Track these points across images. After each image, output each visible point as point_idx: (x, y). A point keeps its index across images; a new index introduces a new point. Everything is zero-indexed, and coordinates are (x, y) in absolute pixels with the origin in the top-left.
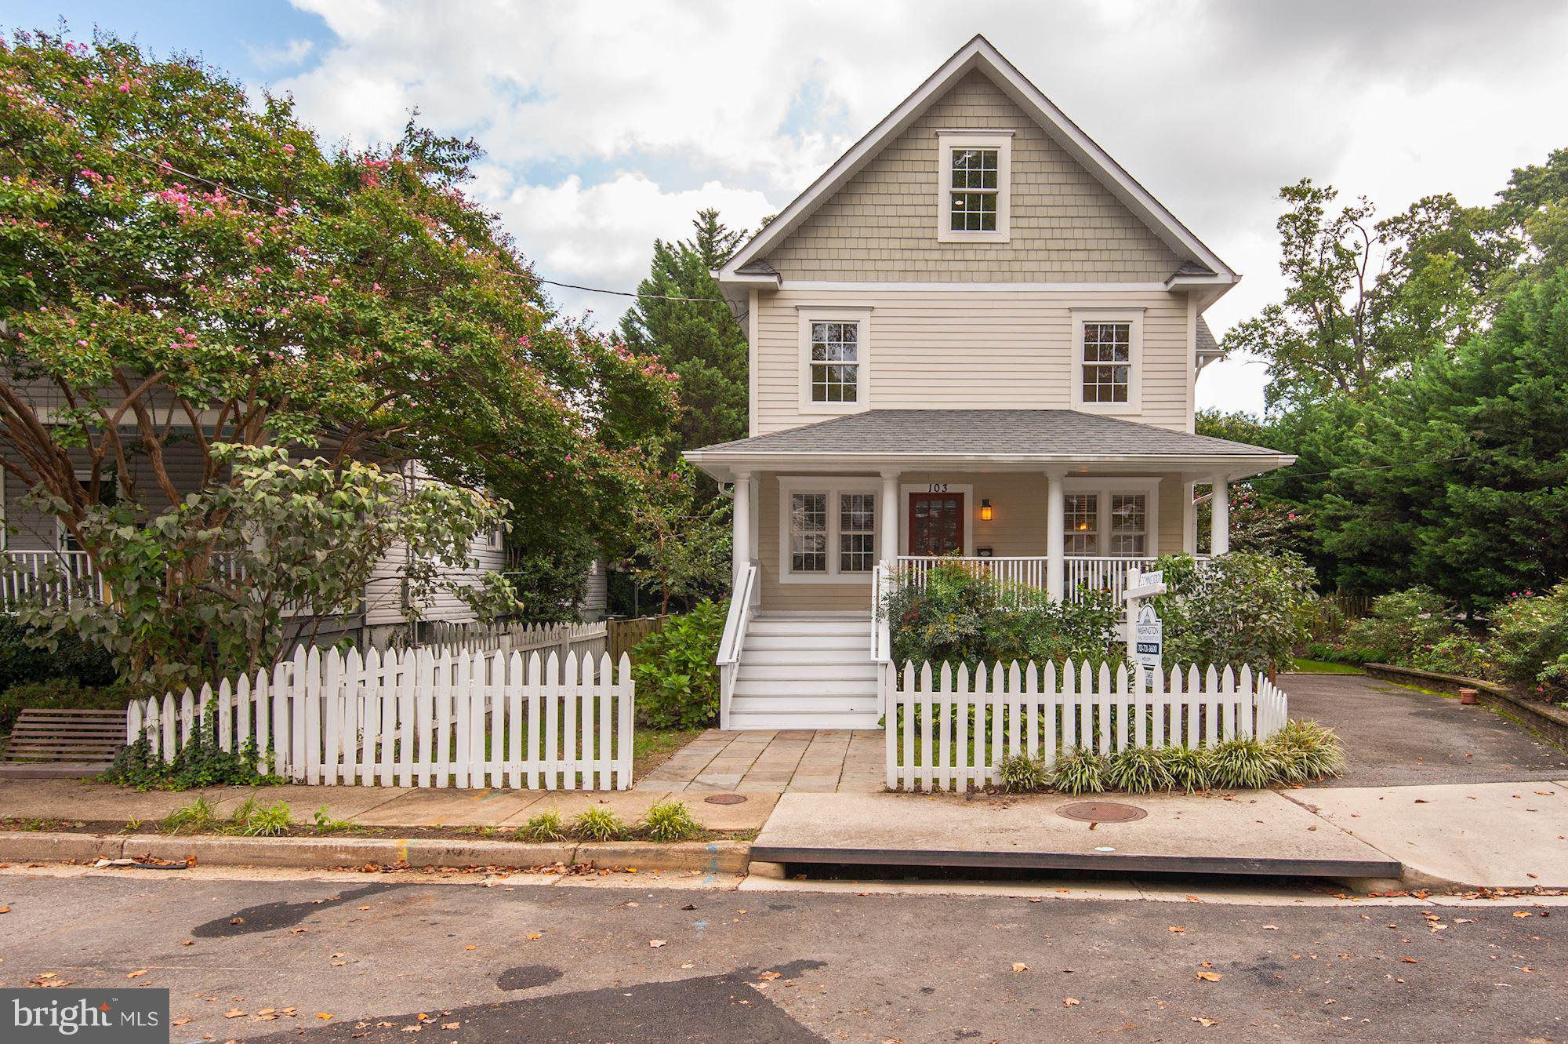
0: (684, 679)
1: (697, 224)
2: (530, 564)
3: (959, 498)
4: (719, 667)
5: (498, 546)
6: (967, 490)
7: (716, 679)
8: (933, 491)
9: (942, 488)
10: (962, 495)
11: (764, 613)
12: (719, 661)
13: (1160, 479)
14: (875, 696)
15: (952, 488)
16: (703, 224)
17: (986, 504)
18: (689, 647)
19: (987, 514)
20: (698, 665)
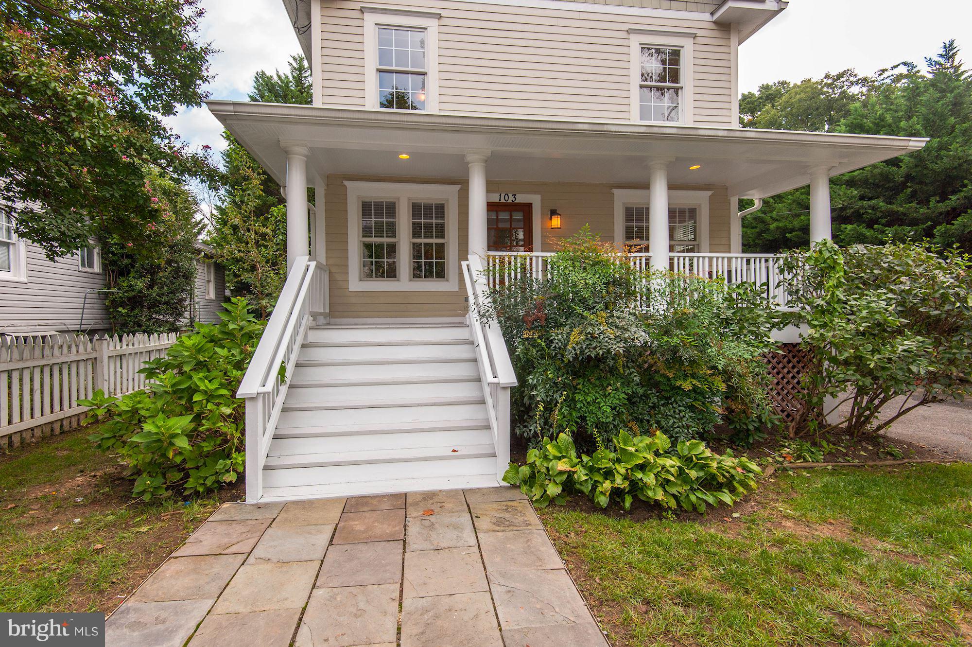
0: (184, 422)
1: (291, 64)
2: (125, 285)
3: (527, 209)
4: (243, 400)
5: (97, 268)
6: (535, 200)
7: (238, 418)
8: (503, 200)
9: (511, 198)
10: (530, 206)
11: (333, 320)
12: (243, 391)
13: (710, 193)
14: (488, 427)
15: (521, 198)
16: (295, 65)
17: (554, 213)
18: (200, 366)
19: (556, 222)
20: (210, 396)
